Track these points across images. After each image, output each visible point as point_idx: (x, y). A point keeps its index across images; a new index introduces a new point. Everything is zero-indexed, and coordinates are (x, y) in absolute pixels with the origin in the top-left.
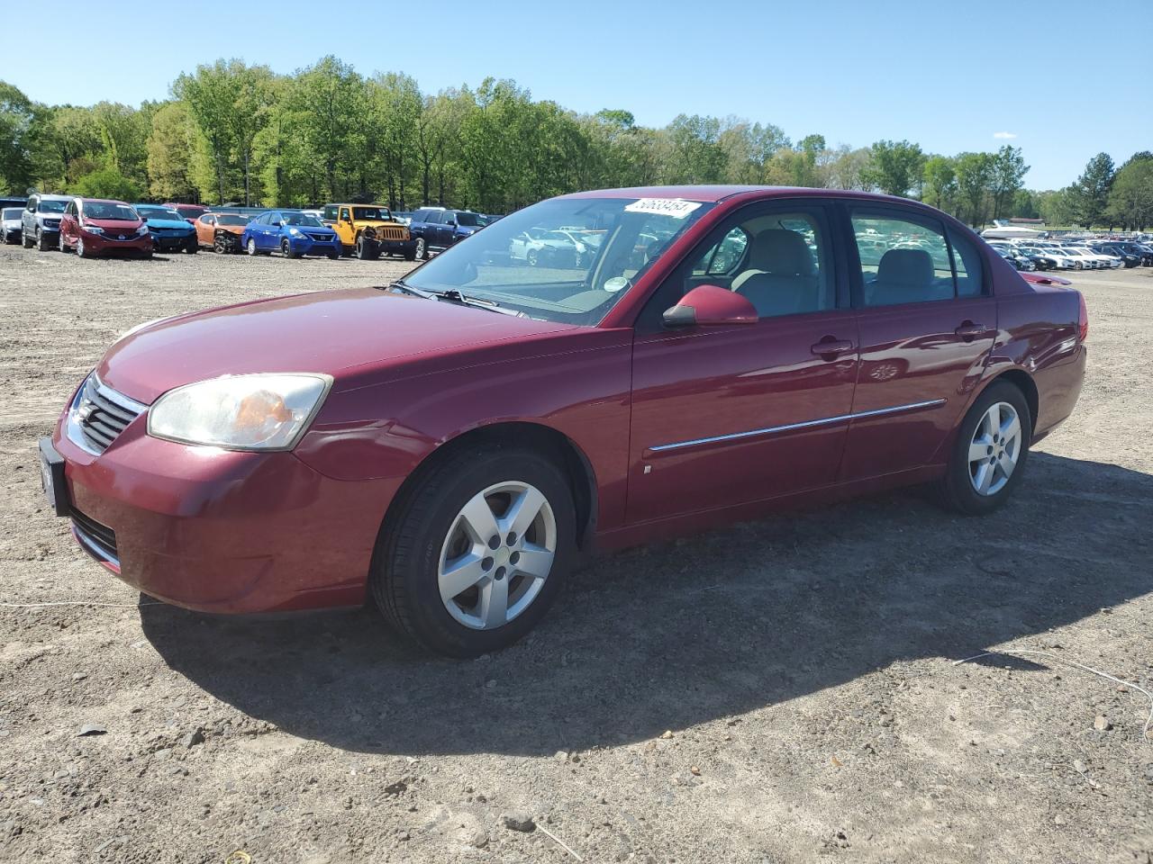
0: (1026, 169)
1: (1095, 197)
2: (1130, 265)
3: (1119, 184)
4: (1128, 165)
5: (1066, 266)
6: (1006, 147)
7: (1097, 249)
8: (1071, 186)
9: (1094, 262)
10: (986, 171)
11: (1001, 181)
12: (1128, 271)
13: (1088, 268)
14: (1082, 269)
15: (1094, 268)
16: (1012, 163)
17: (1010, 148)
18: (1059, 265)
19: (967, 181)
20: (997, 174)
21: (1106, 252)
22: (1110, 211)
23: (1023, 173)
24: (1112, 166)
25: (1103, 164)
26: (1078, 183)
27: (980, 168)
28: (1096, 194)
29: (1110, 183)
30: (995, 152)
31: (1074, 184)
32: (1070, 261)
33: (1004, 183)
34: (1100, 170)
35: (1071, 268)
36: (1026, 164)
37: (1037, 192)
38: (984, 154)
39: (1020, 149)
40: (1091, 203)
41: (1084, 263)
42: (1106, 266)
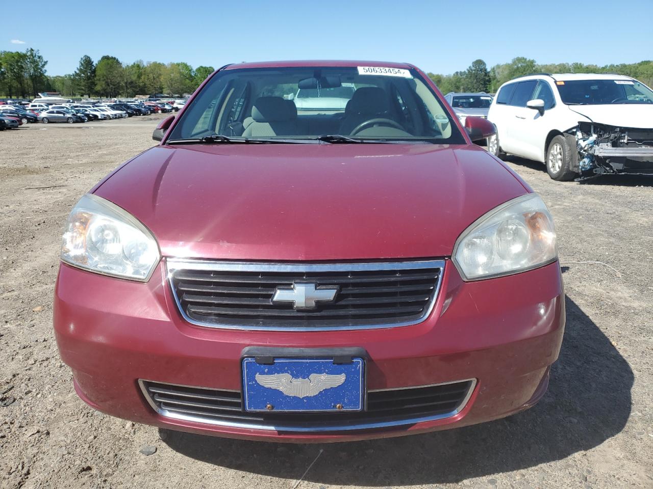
0: (46, 62)
1: (88, 80)
2: (130, 115)
3: (98, 73)
4: (100, 62)
5: (103, 118)
6: (30, 49)
7: (113, 107)
8: (74, 73)
9: (116, 115)
10: (21, 63)
11: (32, 69)
12: (130, 118)
13: (113, 118)
14: (110, 119)
15: (116, 118)
16: (36, 58)
17: (32, 50)
18: (100, 117)
19: (11, 69)
20: (29, 65)
21: (117, 109)
22: (98, 88)
23: (44, 65)
24: (93, 63)
25: (87, 62)
26: (78, 72)
27: (18, 62)
28: (89, 78)
29: (94, 72)
30: (24, 52)
31: (75, 72)
32: (104, 115)
33: (34, 70)
34: (87, 65)
35: (105, 119)
36: (45, 60)
37: (51, 76)
38: (18, 52)
39: (38, 50)
40: (87, 83)
41: (111, 116)
42: (121, 117)
